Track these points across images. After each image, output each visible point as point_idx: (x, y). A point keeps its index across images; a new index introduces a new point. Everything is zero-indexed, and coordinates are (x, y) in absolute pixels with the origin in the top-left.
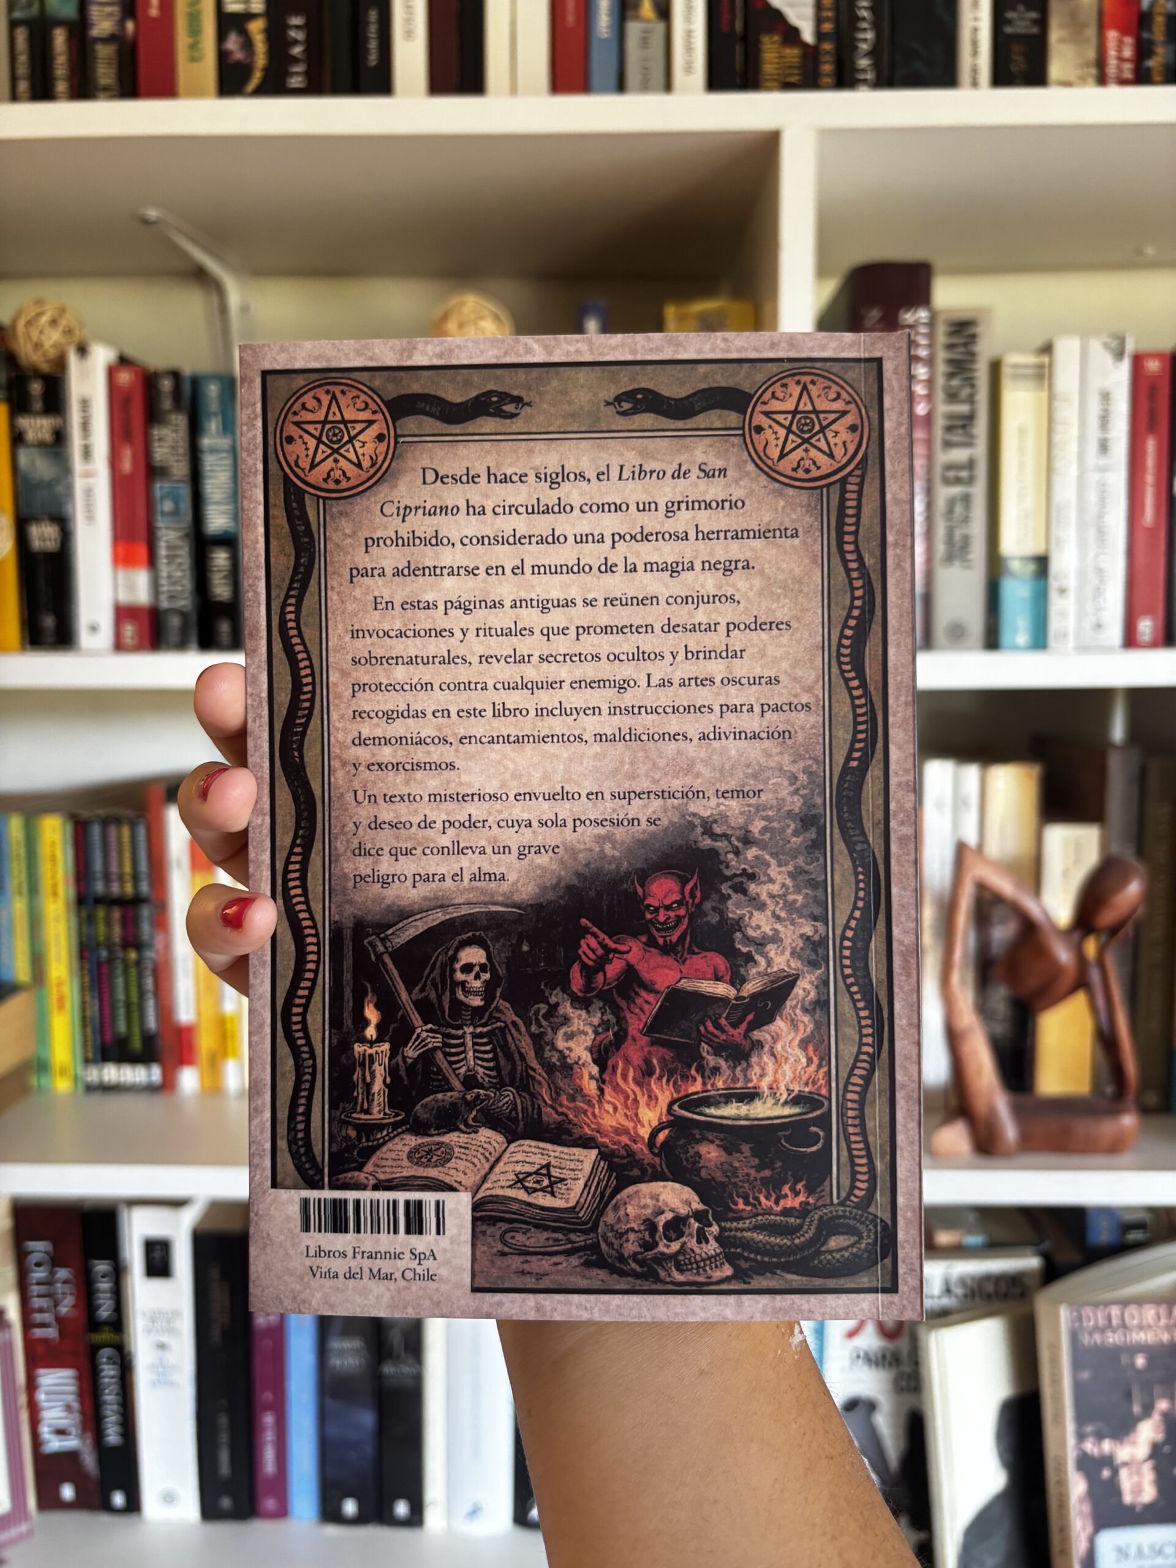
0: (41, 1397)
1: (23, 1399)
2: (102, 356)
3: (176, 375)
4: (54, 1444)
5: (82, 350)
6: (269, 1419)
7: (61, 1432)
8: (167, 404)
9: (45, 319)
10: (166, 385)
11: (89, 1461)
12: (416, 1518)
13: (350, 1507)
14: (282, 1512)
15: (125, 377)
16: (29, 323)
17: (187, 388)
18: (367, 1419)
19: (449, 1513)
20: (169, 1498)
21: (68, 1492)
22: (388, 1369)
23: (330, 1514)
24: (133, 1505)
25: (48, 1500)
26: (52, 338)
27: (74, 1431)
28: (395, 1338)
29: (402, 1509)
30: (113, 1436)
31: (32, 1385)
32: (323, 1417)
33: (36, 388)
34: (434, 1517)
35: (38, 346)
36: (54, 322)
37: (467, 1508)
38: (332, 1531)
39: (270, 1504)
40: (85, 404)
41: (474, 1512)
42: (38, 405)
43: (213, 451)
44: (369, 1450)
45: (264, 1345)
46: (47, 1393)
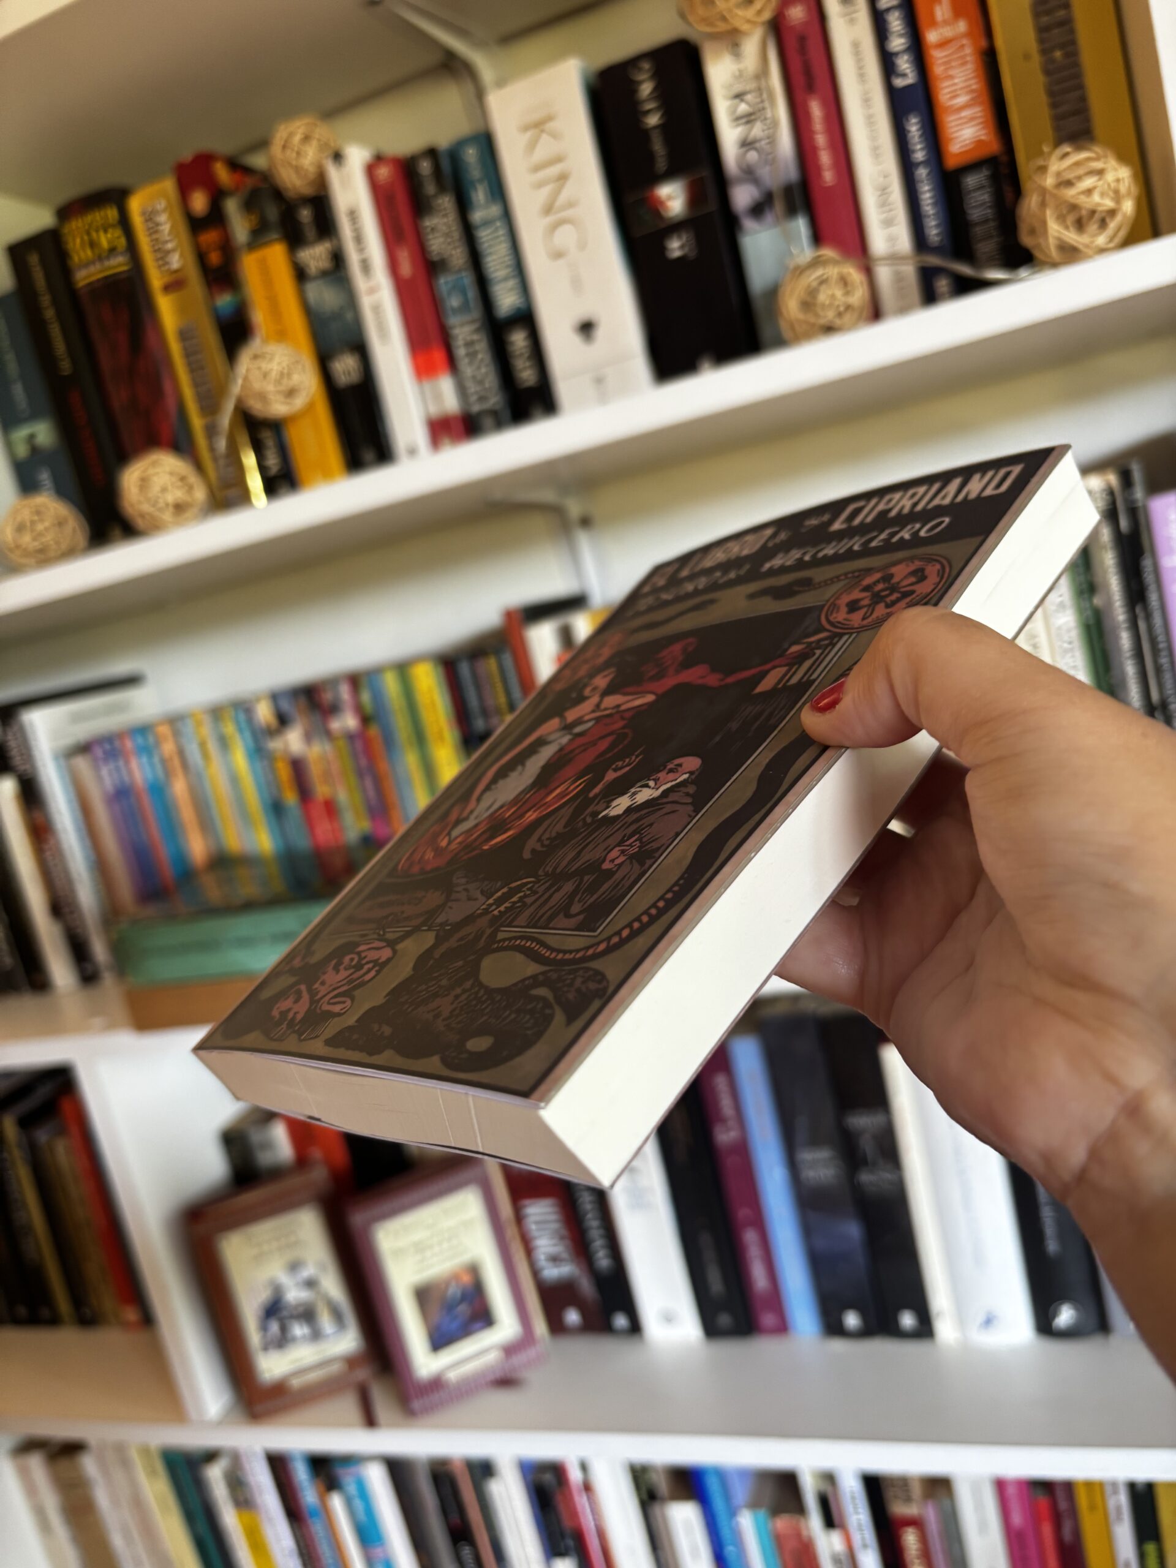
0: (532, 1227)
1: (511, 1232)
2: (357, 157)
3: (432, 153)
4: (552, 1273)
5: (338, 157)
6: (750, 1237)
7: (555, 1259)
8: (430, 188)
9: (297, 139)
10: (425, 167)
11: (587, 1287)
12: (925, 1329)
13: (852, 1320)
14: (782, 1327)
15: (384, 172)
16: (284, 147)
17: (446, 165)
18: (852, 1231)
19: (961, 1321)
20: (668, 1318)
21: (573, 1317)
22: (866, 1177)
23: (833, 1327)
24: (635, 1327)
25: (556, 1326)
26: (310, 157)
27: (565, 1255)
28: (867, 1146)
29: (907, 1320)
30: (603, 1261)
31: (519, 1218)
32: (807, 1231)
33: (305, 214)
34: (946, 1329)
35: (297, 169)
36: (306, 139)
37: (981, 1318)
38: (838, 1346)
39: (768, 1319)
40: (353, 215)
41: (989, 1322)
42: (310, 232)
43: (487, 223)
44: (860, 1259)
45: (730, 1163)
46: (537, 1223)
